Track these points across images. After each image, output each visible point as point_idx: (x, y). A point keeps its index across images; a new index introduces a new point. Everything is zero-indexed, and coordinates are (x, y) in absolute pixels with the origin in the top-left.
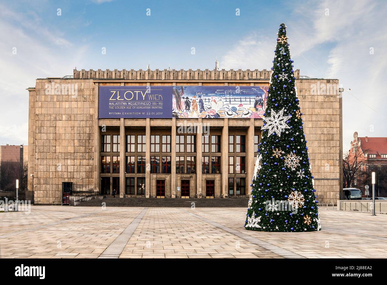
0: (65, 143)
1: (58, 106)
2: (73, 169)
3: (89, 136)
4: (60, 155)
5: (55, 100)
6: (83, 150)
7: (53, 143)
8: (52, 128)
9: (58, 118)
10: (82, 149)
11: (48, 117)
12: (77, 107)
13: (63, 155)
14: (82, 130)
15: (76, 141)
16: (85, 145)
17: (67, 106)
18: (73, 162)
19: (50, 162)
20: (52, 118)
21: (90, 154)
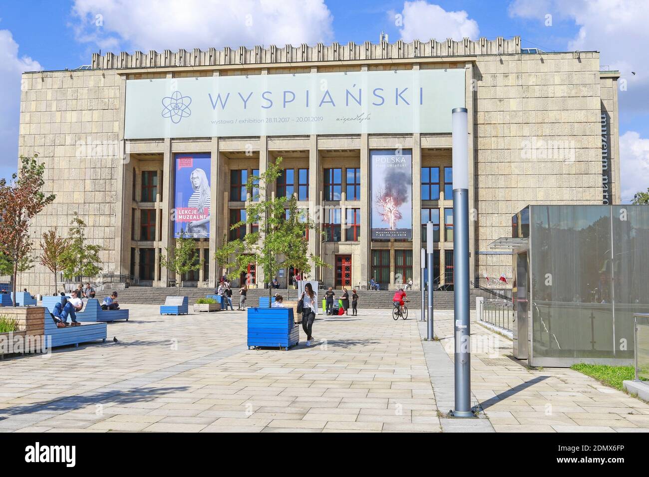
0: (68, 186)
1: (58, 120)
3: (111, 173)
4: (60, 209)
5: (54, 109)
6: (101, 199)
7: (49, 186)
8: (48, 158)
9: (57, 142)
10: (99, 196)
11: (41, 139)
12: (91, 120)
13: (65, 207)
14: (98, 161)
15: (88, 182)
16: (104, 190)
17: (74, 120)
19: (43, 221)
20: (49, 141)
21: (112, 205)
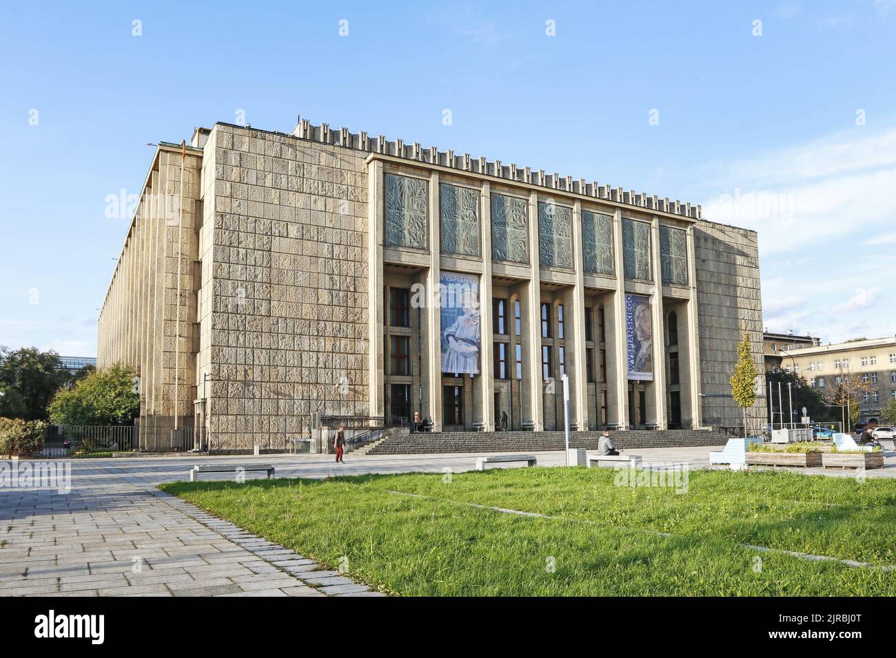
1: (276, 200)
2: (315, 360)
3: (354, 284)
4: (282, 325)
6: (341, 316)
7: (264, 291)
9: (275, 231)
10: (339, 313)
12: (324, 210)
13: (290, 324)
14: (336, 266)
15: (322, 292)
16: (345, 305)
17: (299, 205)
18: (316, 343)
19: (256, 341)
20: (261, 227)
21: (357, 326)
